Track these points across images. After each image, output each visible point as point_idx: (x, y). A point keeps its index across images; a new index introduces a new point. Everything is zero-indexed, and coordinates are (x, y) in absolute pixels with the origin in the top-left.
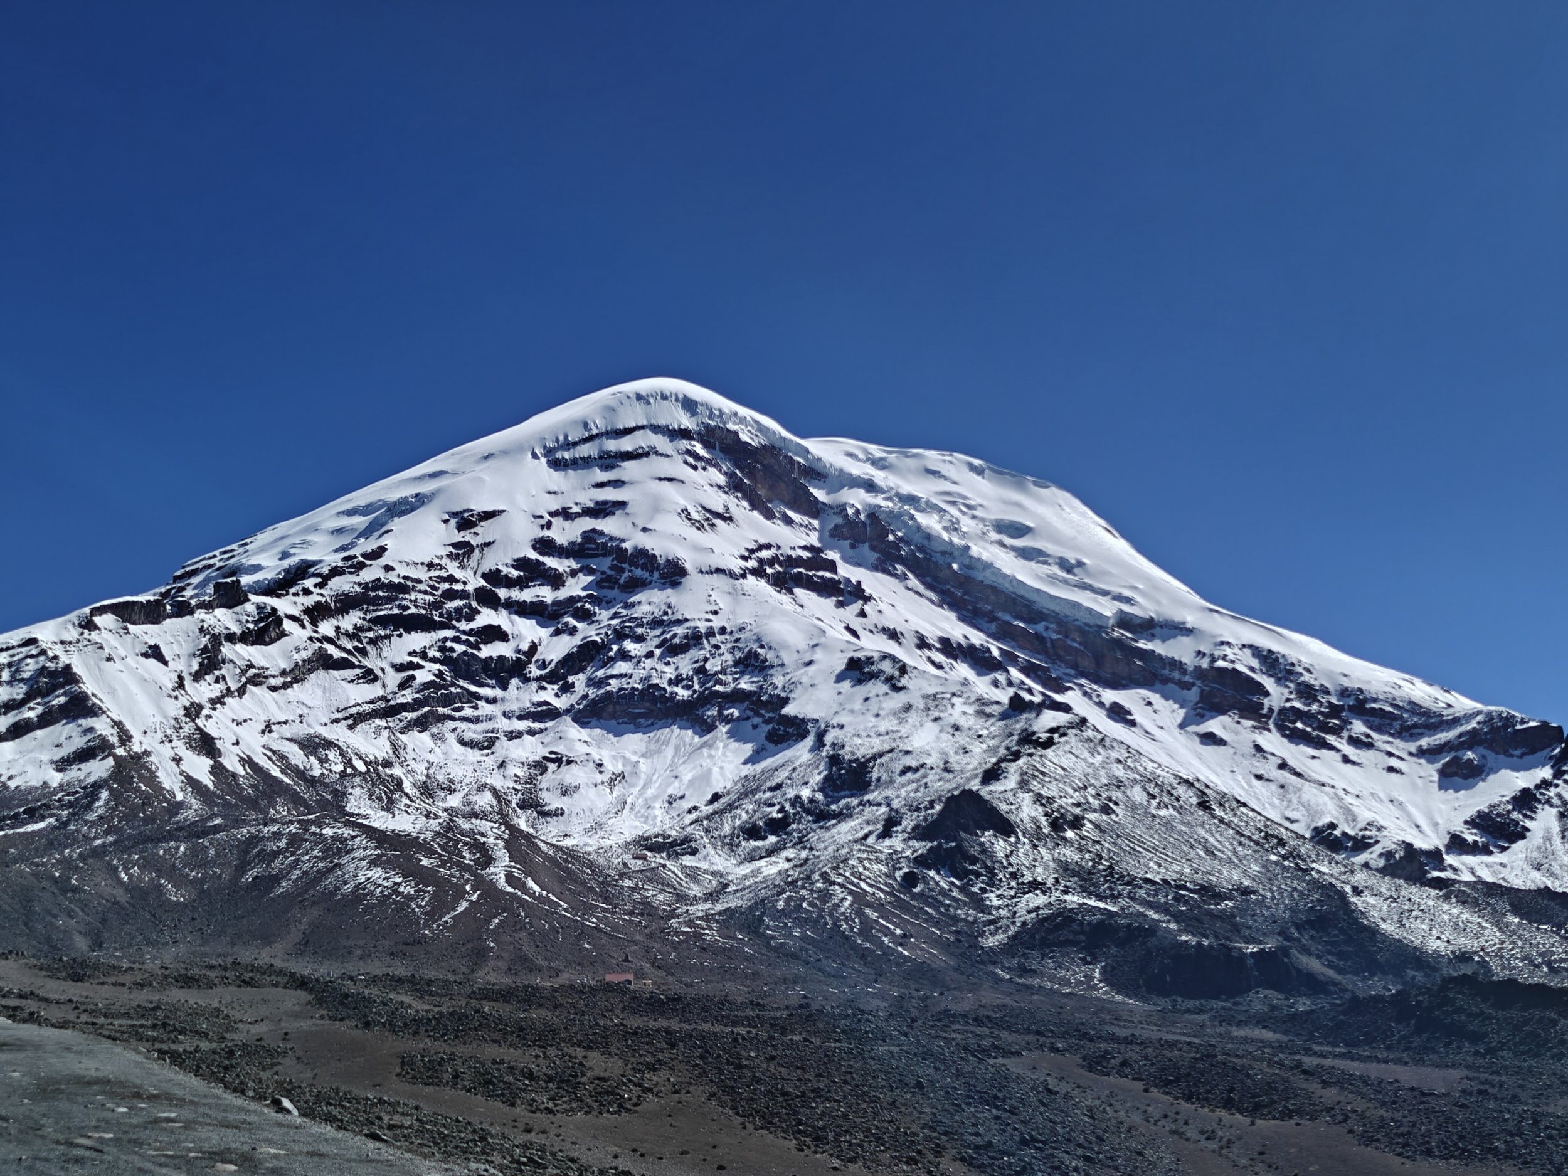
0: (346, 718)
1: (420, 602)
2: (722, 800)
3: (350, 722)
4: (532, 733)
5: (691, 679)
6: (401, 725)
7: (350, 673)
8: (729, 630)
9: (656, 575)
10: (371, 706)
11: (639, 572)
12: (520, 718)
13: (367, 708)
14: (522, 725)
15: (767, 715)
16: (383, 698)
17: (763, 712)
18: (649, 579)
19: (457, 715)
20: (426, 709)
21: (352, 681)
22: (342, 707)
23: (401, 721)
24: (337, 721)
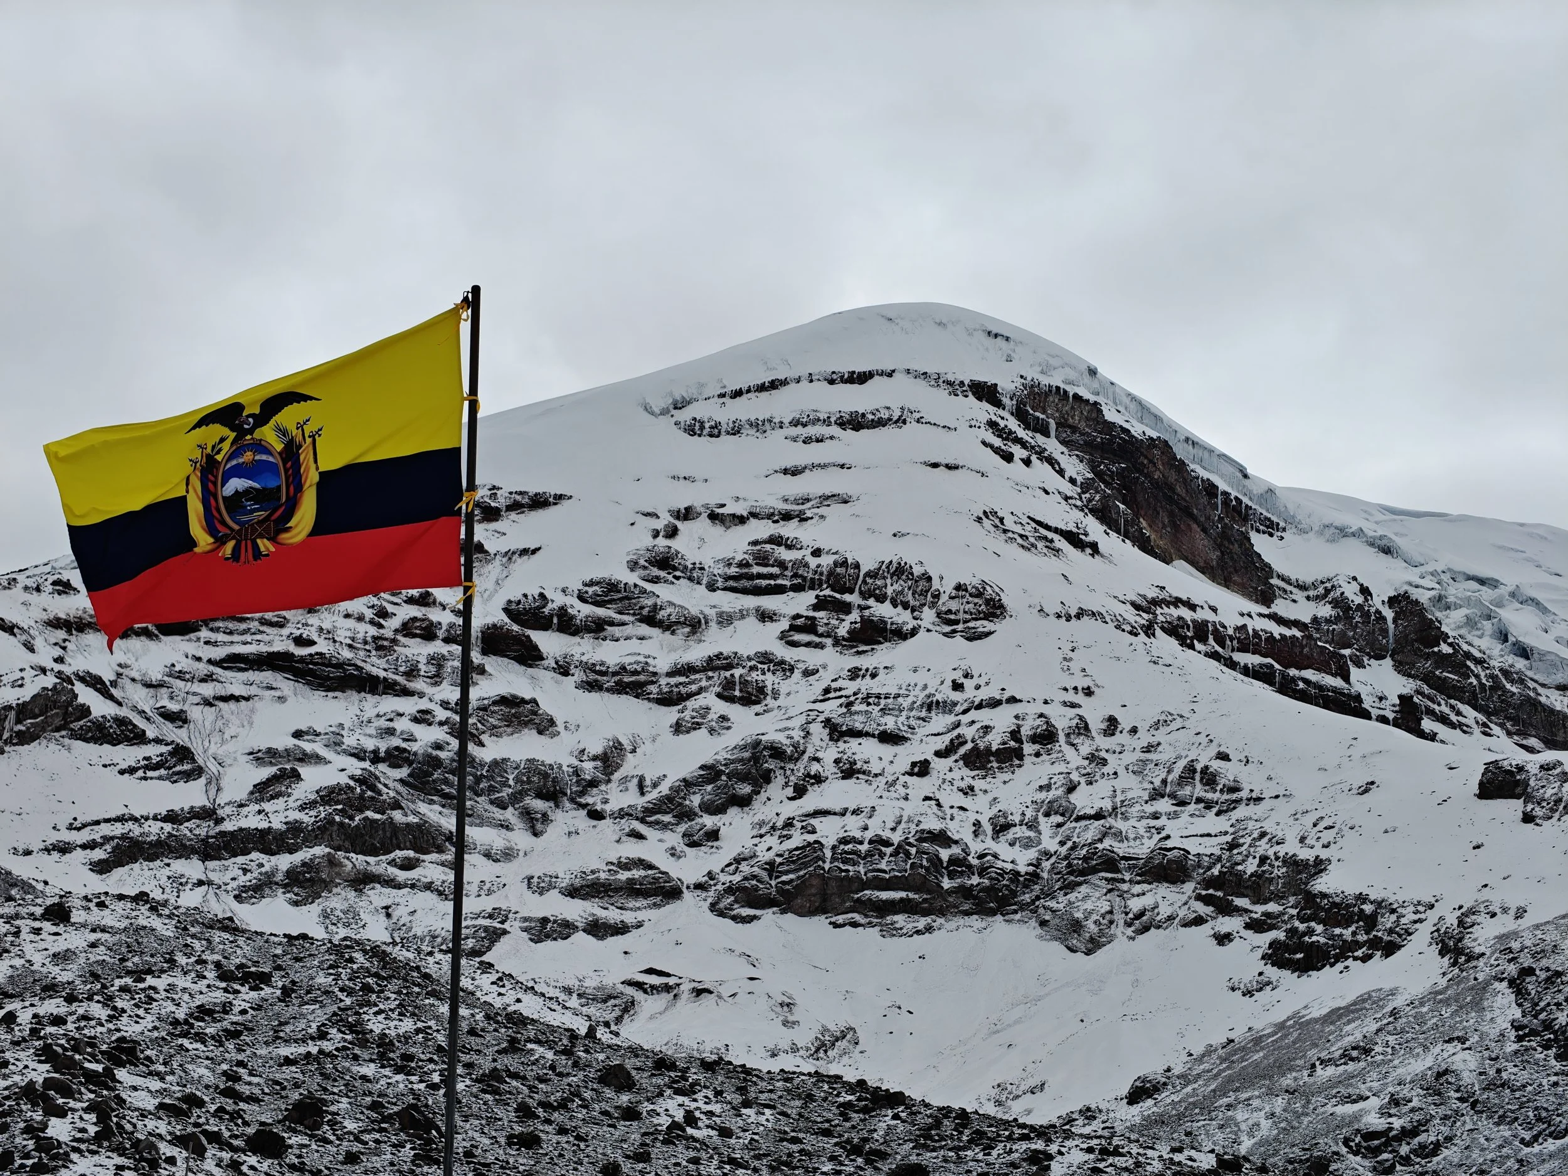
0: (90, 846)
1: (342, 636)
2: (1166, 1097)
3: (99, 854)
4: (598, 929)
5: (1032, 825)
6: (243, 880)
7: (129, 755)
8: (1125, 724)
9: (928, 616)
10: (168, 827)
11: (883, 611)
12: (573, 892)
13: (154, 829)
14: (577, 910)
15: (1260, 909)
16: (208, 814)
17: (1241, 902)
18: (912, 624)
19: (402, 876)
20: (320, 850)
21: (132, 771)
22: (82, 819)
23: (245, 871)
24: (64, 849)
